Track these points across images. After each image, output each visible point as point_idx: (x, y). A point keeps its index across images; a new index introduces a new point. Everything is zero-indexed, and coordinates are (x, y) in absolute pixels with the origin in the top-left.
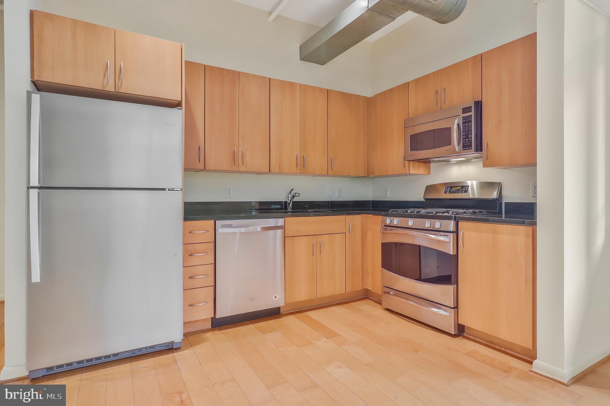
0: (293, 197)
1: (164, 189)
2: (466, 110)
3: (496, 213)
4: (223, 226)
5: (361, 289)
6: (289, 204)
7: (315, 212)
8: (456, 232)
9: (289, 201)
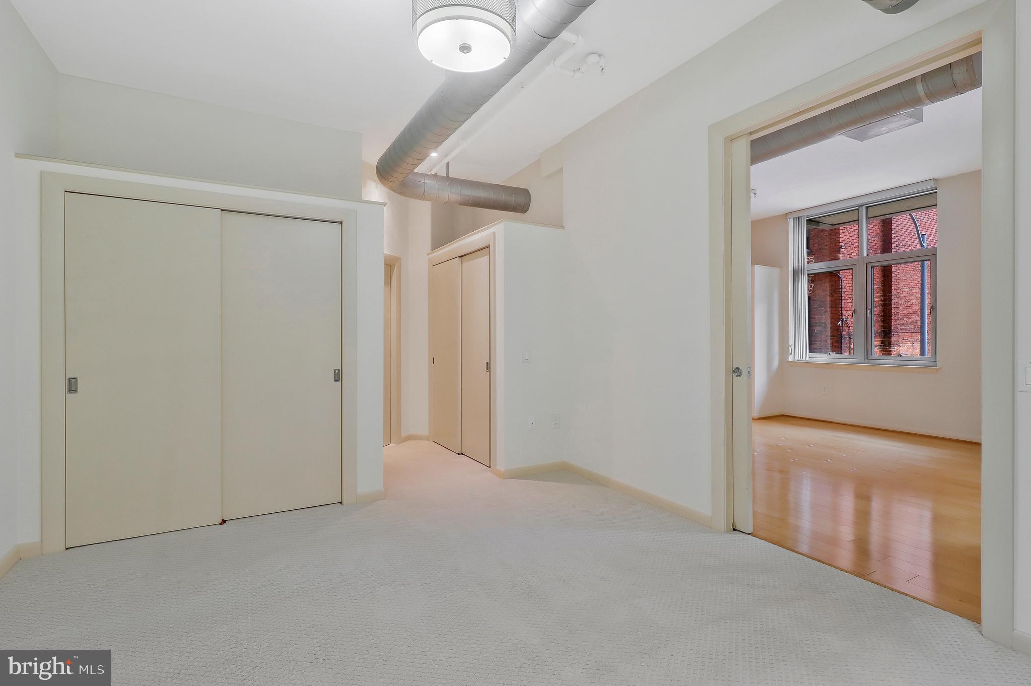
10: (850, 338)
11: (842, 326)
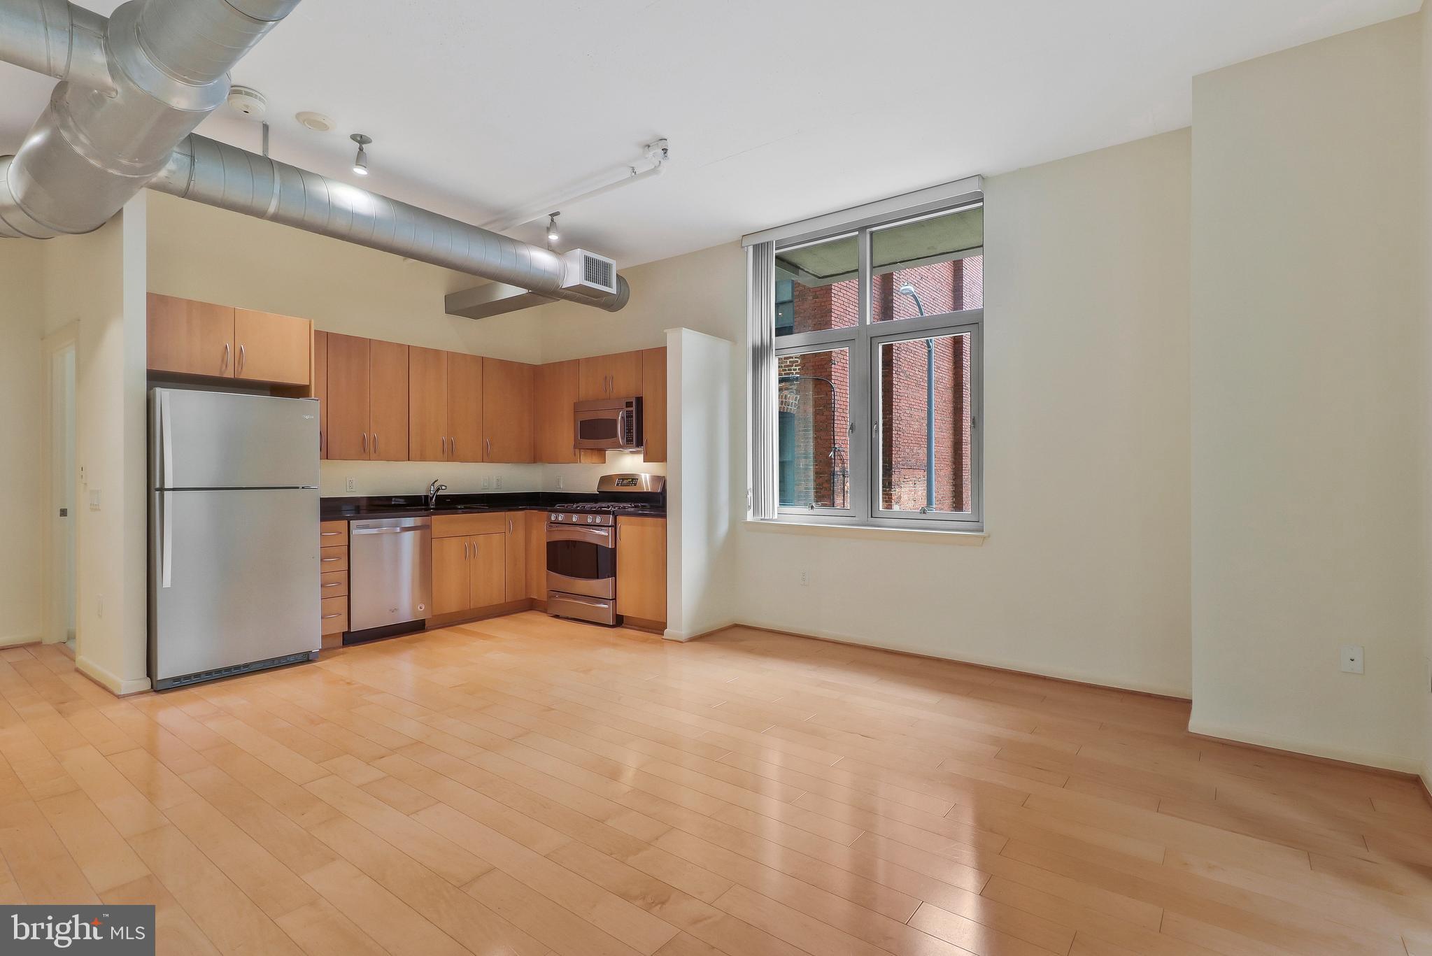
0: (438, 490)
1: (298, 488)
2: (629, 404)
3: (658, 507)
4: (359, 527)
5: (524, 597)
6: (432, 499)
7: (465, 508)
8: (615, 526)
9: (431, 496)
10: (844, 476)
11: (835, 459)
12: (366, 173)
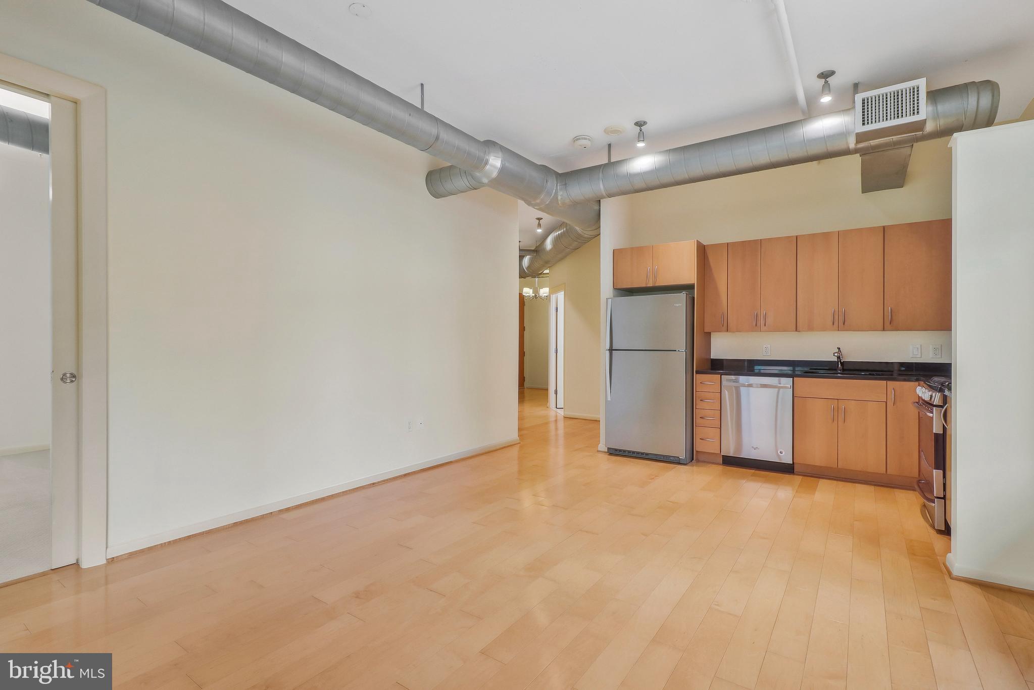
1: (675, 351)
6: (838, 364)
12: (644, 144)
